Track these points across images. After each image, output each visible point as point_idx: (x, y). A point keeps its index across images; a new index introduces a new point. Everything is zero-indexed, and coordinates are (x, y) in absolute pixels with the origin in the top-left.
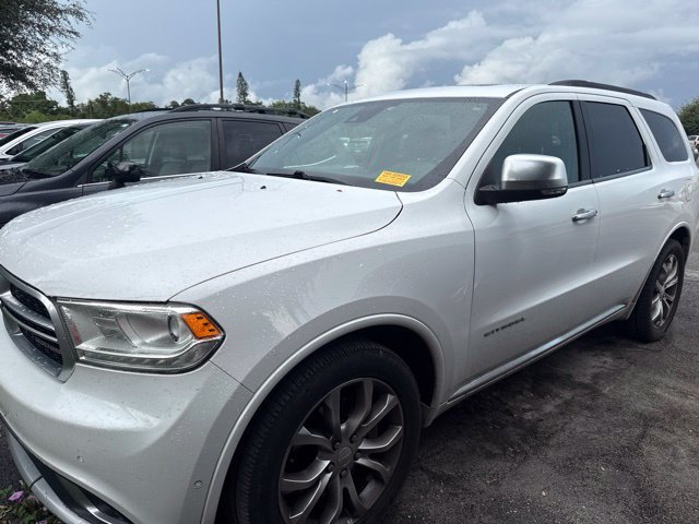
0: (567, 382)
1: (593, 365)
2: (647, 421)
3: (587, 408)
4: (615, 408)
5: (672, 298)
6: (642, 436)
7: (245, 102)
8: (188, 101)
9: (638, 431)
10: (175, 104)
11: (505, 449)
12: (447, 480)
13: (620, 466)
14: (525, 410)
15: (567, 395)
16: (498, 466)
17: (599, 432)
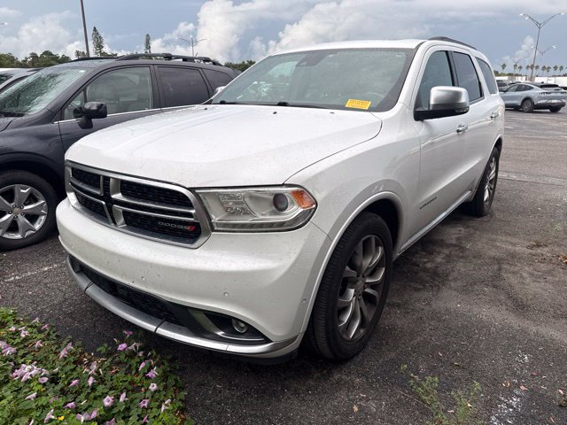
0: (442, 244)
1: (454, 233)
2: (499, 261)
3: (462, 257)
4: (478, 256)
5: (493, 186)
6: (500, 269)
7: (102, 54)
8: (46, 53)
9: (496, 267)
10: (34, 56)
11: (424, 286)
12: (399, 306)
13: (494, 286)
14: (425, 263)
15: (446, 251)
16: (425, 294)
17: (474, 270)
